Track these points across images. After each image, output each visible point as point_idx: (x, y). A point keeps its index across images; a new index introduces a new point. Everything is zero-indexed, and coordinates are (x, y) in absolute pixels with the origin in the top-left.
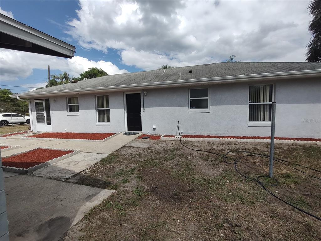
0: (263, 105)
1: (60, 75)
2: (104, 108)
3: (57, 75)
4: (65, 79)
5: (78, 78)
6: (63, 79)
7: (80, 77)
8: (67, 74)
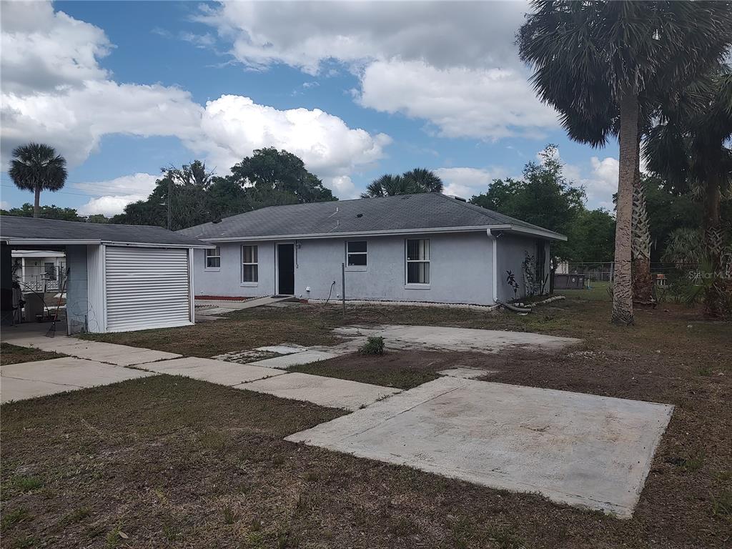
0: (425, 263)
1: (184, 167)
2: (251, 262)
3: (178, 169)
4: (194, 178)
5: (226, 177)
6: (189, 175)
7: (232, 174)
8: (200, 164)
